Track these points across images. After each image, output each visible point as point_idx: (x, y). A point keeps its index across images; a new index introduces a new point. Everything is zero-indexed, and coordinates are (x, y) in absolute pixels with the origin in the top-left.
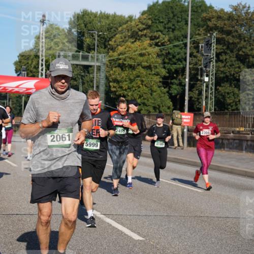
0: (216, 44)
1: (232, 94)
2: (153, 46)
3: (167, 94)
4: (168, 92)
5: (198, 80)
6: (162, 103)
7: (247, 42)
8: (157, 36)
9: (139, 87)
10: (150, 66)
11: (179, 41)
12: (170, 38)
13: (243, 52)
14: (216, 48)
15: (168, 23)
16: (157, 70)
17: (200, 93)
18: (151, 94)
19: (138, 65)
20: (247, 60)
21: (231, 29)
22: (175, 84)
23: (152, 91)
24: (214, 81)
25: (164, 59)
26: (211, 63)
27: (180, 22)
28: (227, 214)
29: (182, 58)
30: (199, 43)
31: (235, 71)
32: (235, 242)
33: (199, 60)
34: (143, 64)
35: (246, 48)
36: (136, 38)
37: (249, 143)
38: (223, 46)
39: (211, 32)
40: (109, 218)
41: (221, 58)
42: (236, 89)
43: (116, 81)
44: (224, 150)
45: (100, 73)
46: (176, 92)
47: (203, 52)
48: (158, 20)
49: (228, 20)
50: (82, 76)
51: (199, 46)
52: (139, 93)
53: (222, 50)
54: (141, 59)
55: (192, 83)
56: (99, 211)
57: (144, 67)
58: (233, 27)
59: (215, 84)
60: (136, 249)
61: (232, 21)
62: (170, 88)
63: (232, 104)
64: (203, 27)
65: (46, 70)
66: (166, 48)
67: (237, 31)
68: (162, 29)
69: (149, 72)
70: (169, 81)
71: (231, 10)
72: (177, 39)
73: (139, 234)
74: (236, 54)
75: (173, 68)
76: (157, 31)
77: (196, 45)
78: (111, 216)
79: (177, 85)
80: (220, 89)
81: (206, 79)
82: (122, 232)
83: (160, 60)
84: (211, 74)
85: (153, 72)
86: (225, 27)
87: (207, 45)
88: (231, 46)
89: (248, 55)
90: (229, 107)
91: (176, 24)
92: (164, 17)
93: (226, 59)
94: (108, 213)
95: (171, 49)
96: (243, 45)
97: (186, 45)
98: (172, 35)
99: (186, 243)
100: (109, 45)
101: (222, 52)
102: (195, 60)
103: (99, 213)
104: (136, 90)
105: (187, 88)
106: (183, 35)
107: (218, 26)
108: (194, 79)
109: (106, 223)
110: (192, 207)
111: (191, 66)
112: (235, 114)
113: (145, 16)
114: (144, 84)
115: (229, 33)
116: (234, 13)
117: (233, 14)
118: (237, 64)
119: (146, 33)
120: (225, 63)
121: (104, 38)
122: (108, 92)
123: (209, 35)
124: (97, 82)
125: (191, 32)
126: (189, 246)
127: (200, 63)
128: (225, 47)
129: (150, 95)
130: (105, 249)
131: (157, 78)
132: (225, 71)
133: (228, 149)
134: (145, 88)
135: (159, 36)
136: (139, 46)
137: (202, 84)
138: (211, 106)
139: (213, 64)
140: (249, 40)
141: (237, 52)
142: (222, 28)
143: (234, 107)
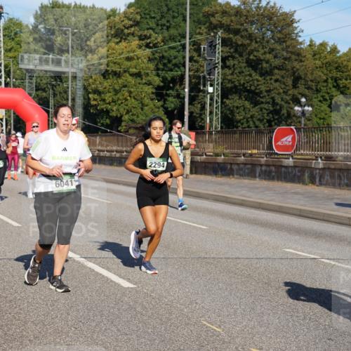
0: (222, 46)
1: (243, 108)
2: (143, 48)
3: (161, 109)
4: (162, 106)
5: (200, 91)
7: (259, 44)
8: (148, 35)
9: (126, 100)
10: (140, 72)
11: (176, 42)
12: (164, 37)
13: (254, 56)
14: (222, 51)
15: (161, 19)
16: (149, 78)
17: (203, 108)
18: (142, 109)
19: (125, 72)
20: (260, 66)
21: (239, 27)
22: (172, 96)
23: (143, 105)
24: (220, 92)
25: (157, 64)
26: (216, 69)
27: (177, 17)
28: (238, 255)
29: (180, 63)
30: (200, 45)
31: (245, 80)
33: (201, 66)
34: (131, 70)
35: (258, 51)
36: (121, 38)
37: (264, 168)
38: (230, 49)
39: (215, 31)
40: (90, 261)
41: (228, 63)
42: (246, 102)
43: (96, 92)
44: (234, 177)
45: (76, 82)
46: (173, 106)
47: (206, 55)
48: (149, 14)
49: (236, 15)
50: (53, 85)
51: (201, 48)
52: (127, 107)
53: (229, 54)
54: (128, 64)
55: (192, 94)
56: (78, 254)
57: (132, 75)
58: (242, 25)
59: (221, 96)
60: (126, 299)
61: (241, 17)
62: (165, 101)
63: (242, 121)
64: (204, 24)
65: (6, 78)
66: (159, 51)
67: (246, 30)
68: (154, 25)
69: (138, 80)
70: (164, 92)
71: (239, 4)
72: (173, 39)
73: (129, 280)
74: (246, 59)
75: (169, 75)
76: (148, 29)
77: (196, 46)
78: (93, 260)
79: (174, 98)
80: (227, 102)
81: (210, 90)
82: (108, 279)
83: (152, 66)
84: (216, 83)
85: (144, 81)
86: (232, 24)
87: (210, 46)
88: (240, 49)
89: (261, 60)
90: (239, 124)
91: (171, 19)
92: (156, 11)
93: (234, 65)
94: (89, 256)
95: (166, 51)
96: (255, 48)
97: (184, 47)
98: (166, 34)
99: (187, 290)
101: (229, 56)
102: (196, 66)
103: (78, 256)
104: (122, 103)
105: (187, 100)
106: (180, 35)
107: (224, 24)
108: (196, 89)
109: (88, 267)
110: (195, 247)
111: (191, 73)
112: (246, 133)
113: (131, 10)
114: (132, 95)
115: (237, 32)
116: (242, 7)
117: (241, 9)
118: (248, 71)
119: (134, 31)
120: (233, 69)
122: (87, 106)
124: (72, 93)
125: (190, 31)
126: (191, 294)
127: (202, 69)
128: (232, 50)
129: (140, 110)
130: (87, 299)
131: (148, 89)
132: (233, 80)
133: (239, 176)
134: (133, 100)
135: (150, 35)
136: (126, 47)
137: (204, 96)
138: (217, 124)
139: (218, 70)
140: (262, 41)
141: (247, 56)
142: (228, 26)
143: (245, 125)
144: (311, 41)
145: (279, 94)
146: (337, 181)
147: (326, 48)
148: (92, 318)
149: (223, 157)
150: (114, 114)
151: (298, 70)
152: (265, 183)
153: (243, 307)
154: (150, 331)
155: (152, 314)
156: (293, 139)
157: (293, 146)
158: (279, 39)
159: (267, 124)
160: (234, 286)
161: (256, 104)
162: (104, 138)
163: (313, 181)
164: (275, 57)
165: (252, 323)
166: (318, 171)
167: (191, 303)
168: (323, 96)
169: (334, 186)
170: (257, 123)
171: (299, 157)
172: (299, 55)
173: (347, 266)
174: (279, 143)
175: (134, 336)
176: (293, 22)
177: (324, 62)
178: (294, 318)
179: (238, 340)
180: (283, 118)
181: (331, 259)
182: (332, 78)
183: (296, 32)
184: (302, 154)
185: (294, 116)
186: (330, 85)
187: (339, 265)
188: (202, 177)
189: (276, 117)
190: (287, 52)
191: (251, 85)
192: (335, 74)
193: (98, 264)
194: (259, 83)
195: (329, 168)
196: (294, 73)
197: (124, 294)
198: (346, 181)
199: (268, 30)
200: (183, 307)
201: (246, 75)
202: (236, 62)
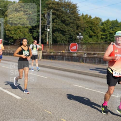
0: (52, 15)
1: (59, 37)
4: (32, 35)
5: (45, 30)
6: (29, 40)
9: (19, 33)
13: (63, 19)
14: (53, 17)
17: (46, 36)
20: (65, 22)
21: (58, 8)
22: (35, 32)
23: (25, 35)
24: (52, 31)
26: (50, 23)
28: (57, 87)
30: (45, 14)
31: (60, 27)
32: (60, 98)
35: (65, 17)
37: (67, 57)
38: (55, 16)
40: (6, 90)
41: (54, 21)
42: (61, 34)
43: (8, 30)
44: (56, 60)
46: (35, 35)
47: (47, 18)
49: (57, 4)
51: (45, 16)
52: (19, 36)
53: (55, 18)
55: (42, 31)
56: (1, 87)
58: (59, 8)
60: (18, 103)
61: (59, 5)
62: (33, 34)
64: (46, 7)
67: (61, 10)
70: (33, 31)
73: (19, 96)
77: (43, 15)
78: (7, 89)
80: (54, 34)
81: (48, 30)
82: (12, 96)
84: (50, 28)
85: (25, 27)
86: (56, 7)
87: (48, 15)
88: (59, 16)
89: (66, 20)
90: (58, 42)
93: (57, 22)
94: (5, 88)
97: (39, 15)
99: (40, 99)
100: (5, 14)
101: (55, 19)
102: (43, 22)
105: (40, 34)
107: (53, 7)
109: (4, 92)
110: (42, 84)
111: (42, 24)
112: (61, 45)
113: (21, 2)
115: (57, 10)
116: (59, 2)
118: (61, 24)
120: (56, 23)
121: (2, 11)
122: (5, 35)
123: (49, 11)
125: (41, 9)
126: (41, 101)
127: (45, 23)
128: (56, 16)
129: (24, 37)
130: (4, 103)
131: (27, 29)
132: (56, 27)
133: (58, 60)
134: (22, 33)
137: (46, 32)
138: (51, 42)
139: (51, 23)
140: (66, 14)
141: (61, 19)
142: (55, 8)
143: (60, 42)
144: (83, 14)
145: (72, 32)
146: (91, 61)
147: (87, 16)
148: (6, 110)
149: (53, 53)
150: (15, 38)
151: (78, 23)
152: (67, 62)
153: (59, 105)
154: (26, 114)
155: (27, 108)
156: (77, 47)
157: (76, 50)
158: (72, 13)
159: (68, 42)
160: (56, 98)
161: (64, 35)
162: (11, 47)
163: (83, 61)
164: (71, 19)
165: (62, 110)
166: (85, 58)
167: (41, 104)
168: (87, 33)
169: (90, 63)
170: (65, 42)
171: (79, 53)
172: (78, 18)
173: (94, 90)
174: (72, 49)
175: (20, 116)
176: (76, 7)
177: (87, 21)
178: (76, 108)
179: (56, 116)
180: (73, 40)
181: (88, 88)
182: (90, 27)
183: (77, 11)
184: (79, 52)
185: (77, 39)
186: (89, 29)
187: (91, 90)
188: (46, 60)
189: (71, 40)
190: (75, 17)
191: (62, 29)
192: (90, 25)
193: (8, 91)
194: (65, 28)
195: (88, 57)
196: (77, 25)
197: (17, 101)
198: (94, 62)
199: (68, 10)
200: (38, 105)
201: (61, 25)
202: (57, 21)
